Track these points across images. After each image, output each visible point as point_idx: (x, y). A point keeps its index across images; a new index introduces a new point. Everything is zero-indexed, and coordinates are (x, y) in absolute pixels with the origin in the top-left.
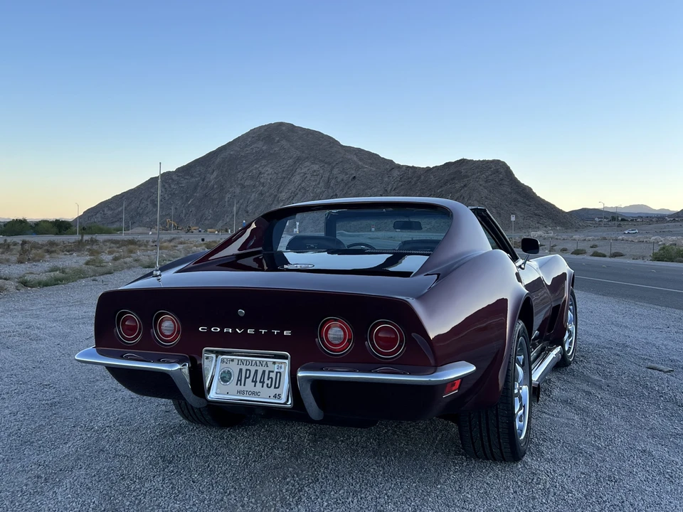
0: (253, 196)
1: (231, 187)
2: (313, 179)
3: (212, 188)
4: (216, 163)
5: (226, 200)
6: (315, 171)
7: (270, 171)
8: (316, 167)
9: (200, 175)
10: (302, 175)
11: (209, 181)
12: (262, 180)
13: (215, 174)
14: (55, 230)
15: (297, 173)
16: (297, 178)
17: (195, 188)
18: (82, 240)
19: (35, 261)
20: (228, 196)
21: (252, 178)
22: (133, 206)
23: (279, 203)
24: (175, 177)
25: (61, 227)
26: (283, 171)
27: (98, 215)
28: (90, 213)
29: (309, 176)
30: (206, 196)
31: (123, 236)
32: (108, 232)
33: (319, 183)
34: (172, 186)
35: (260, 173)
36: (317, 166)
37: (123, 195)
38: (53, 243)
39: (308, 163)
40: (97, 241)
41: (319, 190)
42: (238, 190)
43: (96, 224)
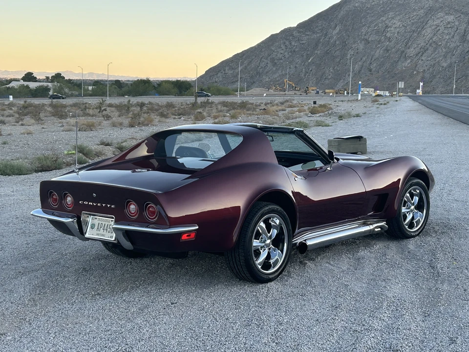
0: (378, 53)
1: (354, 42)
2: (446, 32)
3: (334, 45)
4: (340, 17)
5: (349, 57)
6: (449, 23)
7: (398, 24)
8: (450, 18)
9: (322, 30)
10: (433, 28)
11: (332, 37)
12: (388, 35)
13: (338, 28)
14: (176, 90)
15: (428, 25)
16: (428, 32)
17: (317, 45)
18: (196, 102)
19: (144, 125)
20: (351, 52)
21: (377, 32)
22: (253, 65)
23: (406, 60)
24: (295, 33)
25: (181, 87)
26: (413, 24)
27: (219, 74)
28: (212, 72)
29: (442, 28)
30: (327, 53)
31: (237, 99)
32: (227, 93)
33: (453, 37)
34: (293, 43)
35: (387, 27)
36: (452, 17)
37: (244, 53)
38: (170, 106)
39: (441, 14)
40: (212, 103)
41: (453, 45)
42: (361, 46)
43: (215, 84)
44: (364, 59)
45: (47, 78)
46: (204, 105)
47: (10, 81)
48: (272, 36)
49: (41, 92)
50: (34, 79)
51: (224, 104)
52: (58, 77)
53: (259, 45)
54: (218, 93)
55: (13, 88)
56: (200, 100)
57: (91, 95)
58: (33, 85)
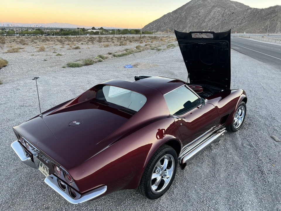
0: (196, 20)
1: (189, 17)
2: (217, 14)
3: (183, 18)
4: (185, 9)
5: (187, 22)
6: (219, 11)
7: (203, 11)
8: (219, 9)
9: (179, 13)
10: (214, 12)
11: (182, 16)
12: (200, 15)
13: (184, 13)
14: (135, 32)
15: (212, 12)
16: (212, 14)
17: (178, 18)
18: (141, 37)
20: (188, 20)
21: (196, 14)
22: (158, 24)
23: (204, 23)
24: (171, 14)
25: (137, 32)
26: (207, 11)
27: (148, 27)
28: (146, 26)
29: (216, 13)
30: (181, 20)
31: (153, 35)
32: (150, 33)
33: (220, 15)
34: (171, 18)
35: (199, 12)
36: (220, 9)
37: (156, 21)
38: (133, 38)
39: (217, 8)
40: (146, 37)
41: (219, 18)
42: (191, 18)
43: (147, 30)
44: (192, 22)
45: (99, 29)
46: (143, 37)
47: (88, 30)
48: (164, 15)
49: (97, 33)
50: (95, 29)
51: (149, 37)
52: (102, 28)
53: (160, 18)
54: (148, 33)
55: (89, 32)
56: (143, 35)
57: (110, 34)
58: (94, 31)
